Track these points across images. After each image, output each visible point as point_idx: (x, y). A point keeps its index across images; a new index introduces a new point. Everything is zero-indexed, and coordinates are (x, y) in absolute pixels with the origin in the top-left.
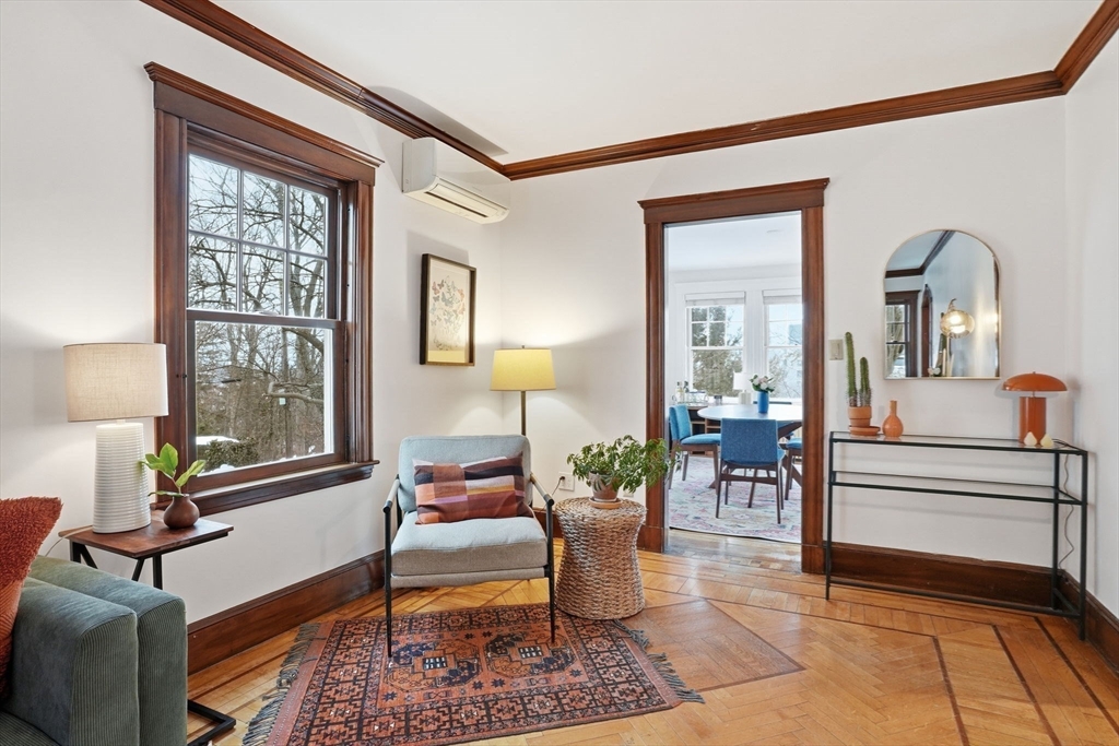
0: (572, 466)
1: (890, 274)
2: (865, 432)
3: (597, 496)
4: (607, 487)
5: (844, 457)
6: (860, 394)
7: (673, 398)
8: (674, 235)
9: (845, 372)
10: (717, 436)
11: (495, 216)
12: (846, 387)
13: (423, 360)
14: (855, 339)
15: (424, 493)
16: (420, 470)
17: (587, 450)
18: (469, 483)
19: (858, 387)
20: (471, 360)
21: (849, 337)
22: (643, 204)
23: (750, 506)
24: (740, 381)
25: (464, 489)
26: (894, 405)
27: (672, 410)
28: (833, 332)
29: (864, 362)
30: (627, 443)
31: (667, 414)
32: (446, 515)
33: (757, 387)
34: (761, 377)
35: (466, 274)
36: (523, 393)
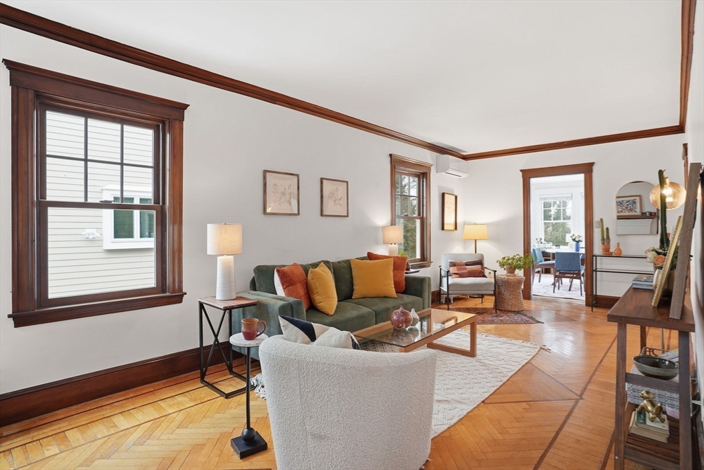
0: (498, 264)
1: (618, 197)
2: (607, 254)
3: (508, 272)
4: (511, 270)
5: (601, 264)
6: (606, 240)
7: (534, 245)
8: (534, 181)
9: (600, 232)
10: (554, 262)
11: (464, 176)
12: (600, 238)
13: (443, 229)
14: (604, 220)
15: (452, 270)
16: (451, 263)
17: (504, 258)
18: (467, 267)
19: (605, 238)
20: (456, 228)
21: (602, 220)
22: (521, 171)
23: (570, 290)
24: (568, 238)
25: (466, 269)
26: (618, 244)
27: (534, 250)
28: (596, 218)
29: (607, 229)
30: (518, 256)
31: (532, 250)
32: (461, 276)
33: (574, 240)
34: (576, 235)
35: (454, 197)
36: (476, 240)
